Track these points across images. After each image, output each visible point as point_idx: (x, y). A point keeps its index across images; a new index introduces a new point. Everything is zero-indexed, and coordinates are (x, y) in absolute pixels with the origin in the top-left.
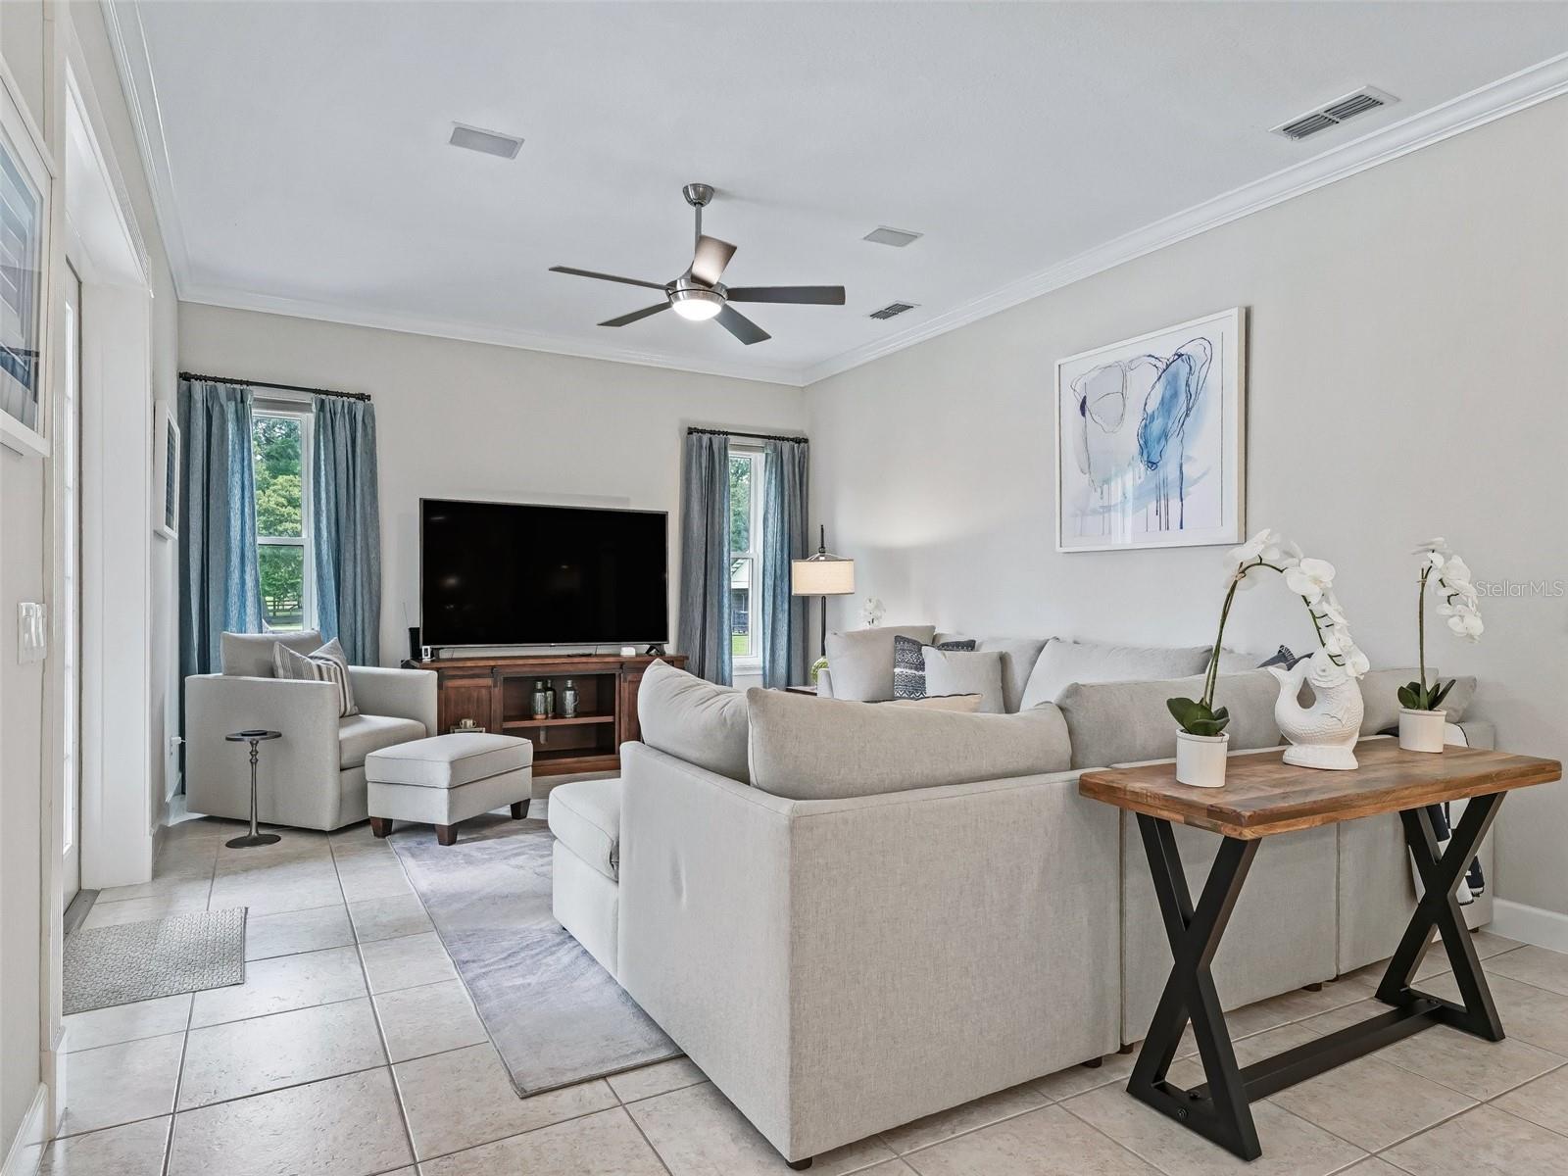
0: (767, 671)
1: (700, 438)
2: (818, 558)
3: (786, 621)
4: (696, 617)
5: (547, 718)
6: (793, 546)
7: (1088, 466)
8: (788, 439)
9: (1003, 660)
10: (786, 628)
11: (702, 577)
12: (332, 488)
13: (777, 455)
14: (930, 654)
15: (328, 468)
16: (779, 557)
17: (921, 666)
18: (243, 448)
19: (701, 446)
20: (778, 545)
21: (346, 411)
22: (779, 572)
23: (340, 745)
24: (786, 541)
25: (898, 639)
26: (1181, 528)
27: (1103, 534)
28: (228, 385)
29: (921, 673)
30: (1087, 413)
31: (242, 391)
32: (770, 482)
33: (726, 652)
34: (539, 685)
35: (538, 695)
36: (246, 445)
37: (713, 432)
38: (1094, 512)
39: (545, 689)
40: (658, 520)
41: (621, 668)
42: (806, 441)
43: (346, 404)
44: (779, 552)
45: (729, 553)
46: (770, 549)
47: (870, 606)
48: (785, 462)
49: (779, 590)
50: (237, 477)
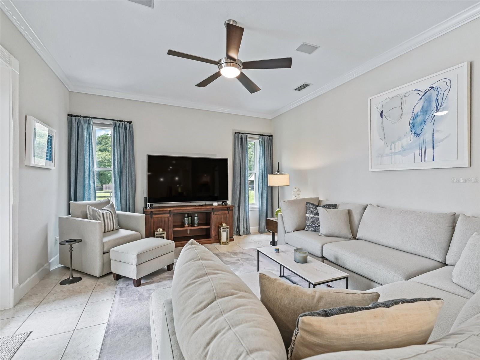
0: (260, 209)
1: (239, 135)
2: (277, 173)
3: (266, 193)
4: (238, 192)
5: (188, 227)
6: (268, 169)
7: (384, 137)
8: (266, 135)
9: (349, 212)
10: (266, 195)
11: (239, 180)
12: (119, 152)
13: (263, 141)
14: (320, 209)
15: (118, 145)
16: (263, 173)
17: (317, 214)
18: (89, 139)
19: (239, 138)
20: (263, 169)
21: (123, 127)
22: (264, 178)
23: (103, 245)
24: (266, 167)
25: (307, 203)
26: (434, 160)
27: (392, 163)
28: (85, 118)
29: (316, 216)
30: (384, 117)
31: (89, 120)
32: (261, 149)
33: (247, 203)
34: (186, 215)
35: (186, 218)
36: (90, 138)
37: (243, 133)
38: (387, 155)
39: (188, 217)
40: (225, 161)
41: (212, 210)
42: (272, 136)
43: (123, 124)
44: (263, 171)
45: (248, 172)
46: (261, 170)
47: (296, 190)
48: (265, 143)
49: (264, 183)
50: (88, 148)
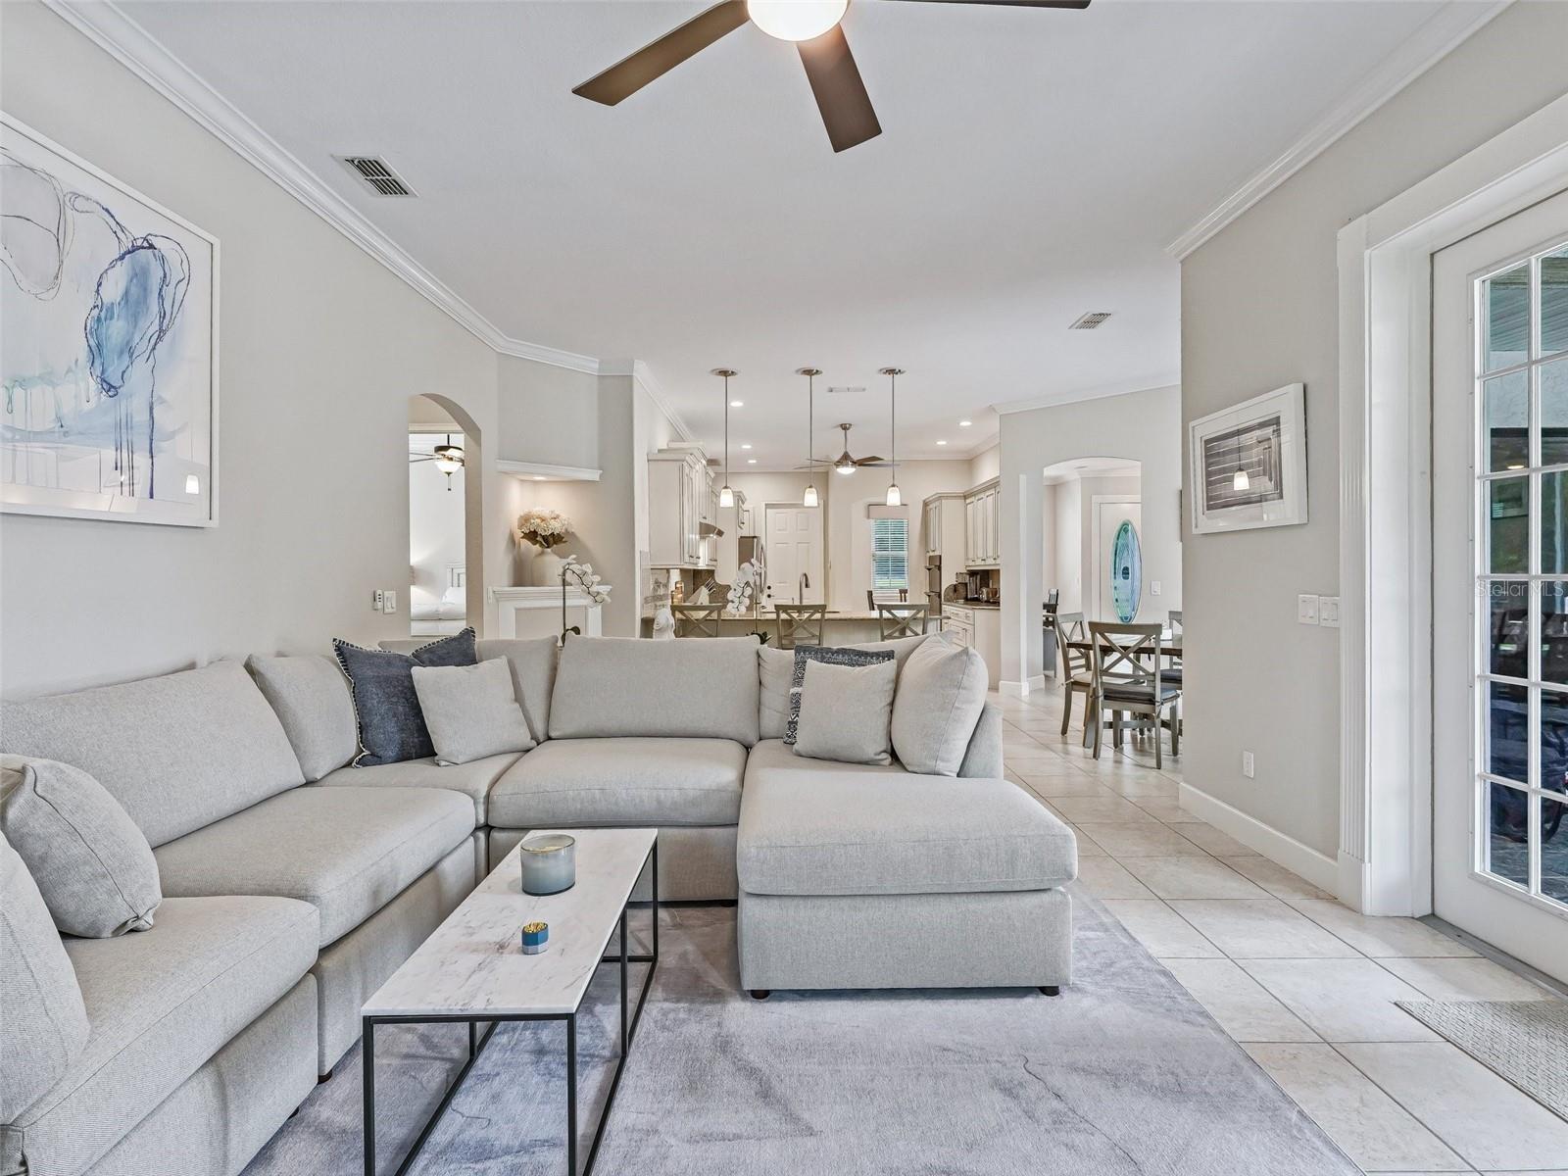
26: (152, 497)
